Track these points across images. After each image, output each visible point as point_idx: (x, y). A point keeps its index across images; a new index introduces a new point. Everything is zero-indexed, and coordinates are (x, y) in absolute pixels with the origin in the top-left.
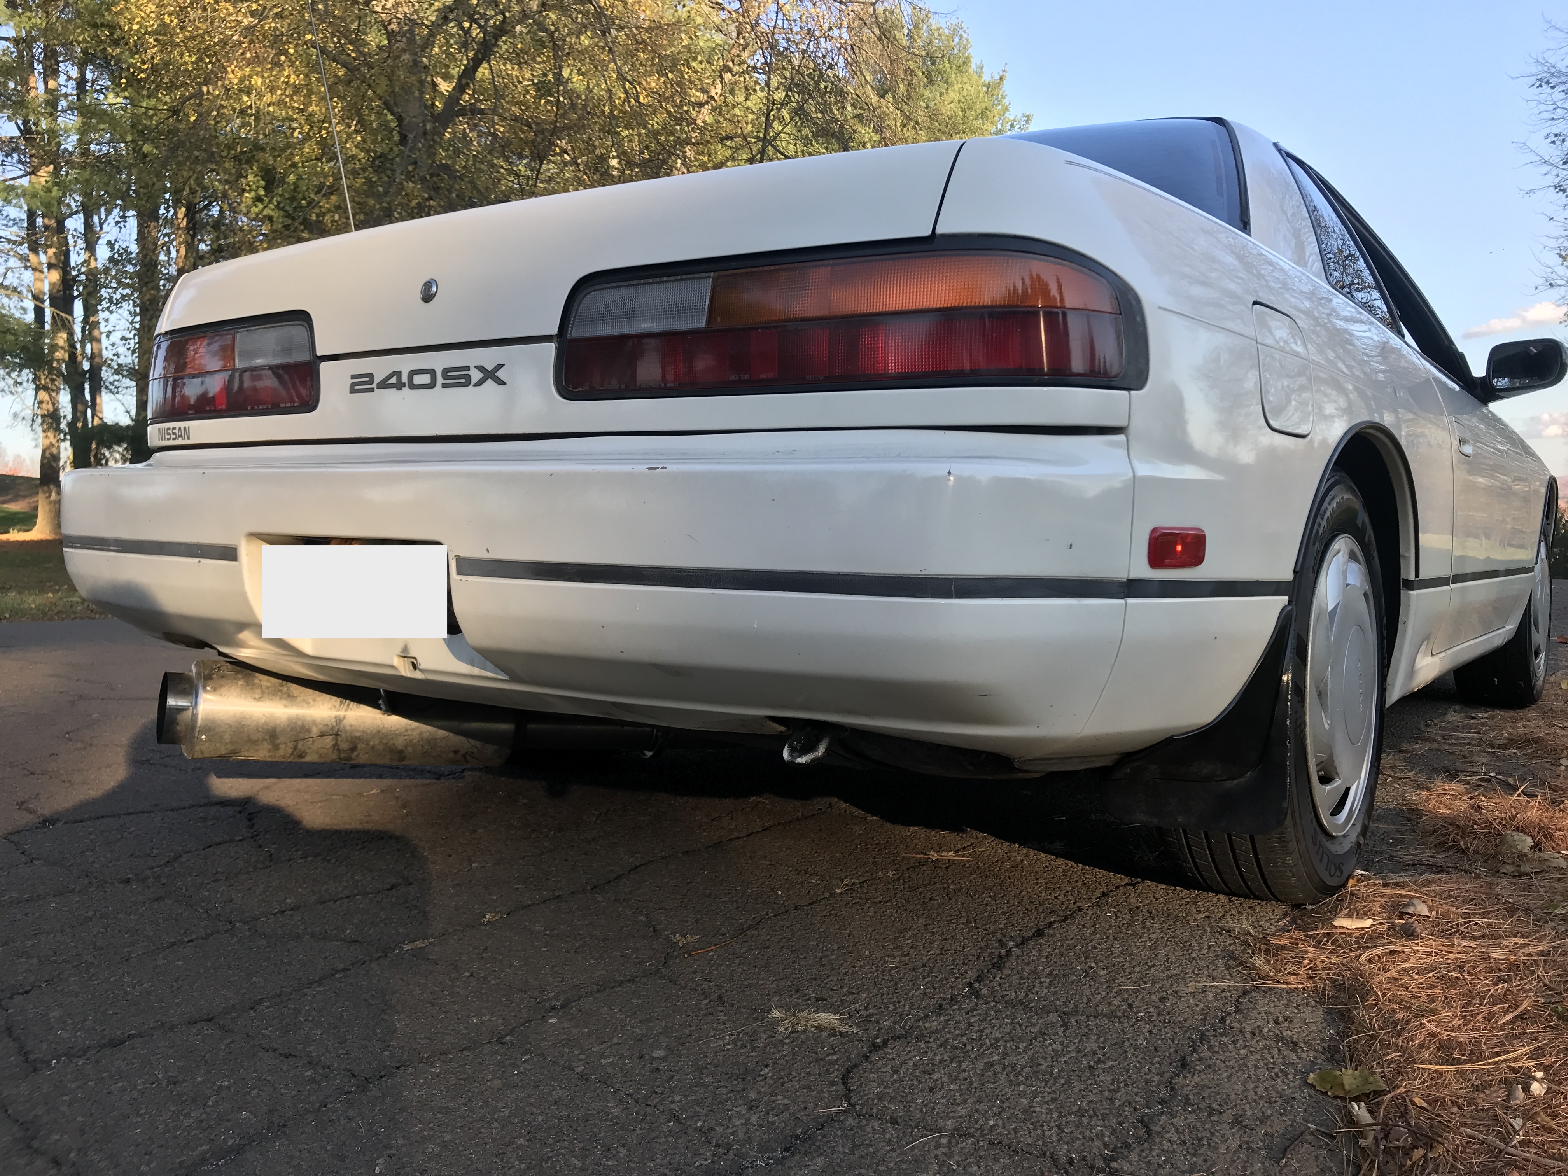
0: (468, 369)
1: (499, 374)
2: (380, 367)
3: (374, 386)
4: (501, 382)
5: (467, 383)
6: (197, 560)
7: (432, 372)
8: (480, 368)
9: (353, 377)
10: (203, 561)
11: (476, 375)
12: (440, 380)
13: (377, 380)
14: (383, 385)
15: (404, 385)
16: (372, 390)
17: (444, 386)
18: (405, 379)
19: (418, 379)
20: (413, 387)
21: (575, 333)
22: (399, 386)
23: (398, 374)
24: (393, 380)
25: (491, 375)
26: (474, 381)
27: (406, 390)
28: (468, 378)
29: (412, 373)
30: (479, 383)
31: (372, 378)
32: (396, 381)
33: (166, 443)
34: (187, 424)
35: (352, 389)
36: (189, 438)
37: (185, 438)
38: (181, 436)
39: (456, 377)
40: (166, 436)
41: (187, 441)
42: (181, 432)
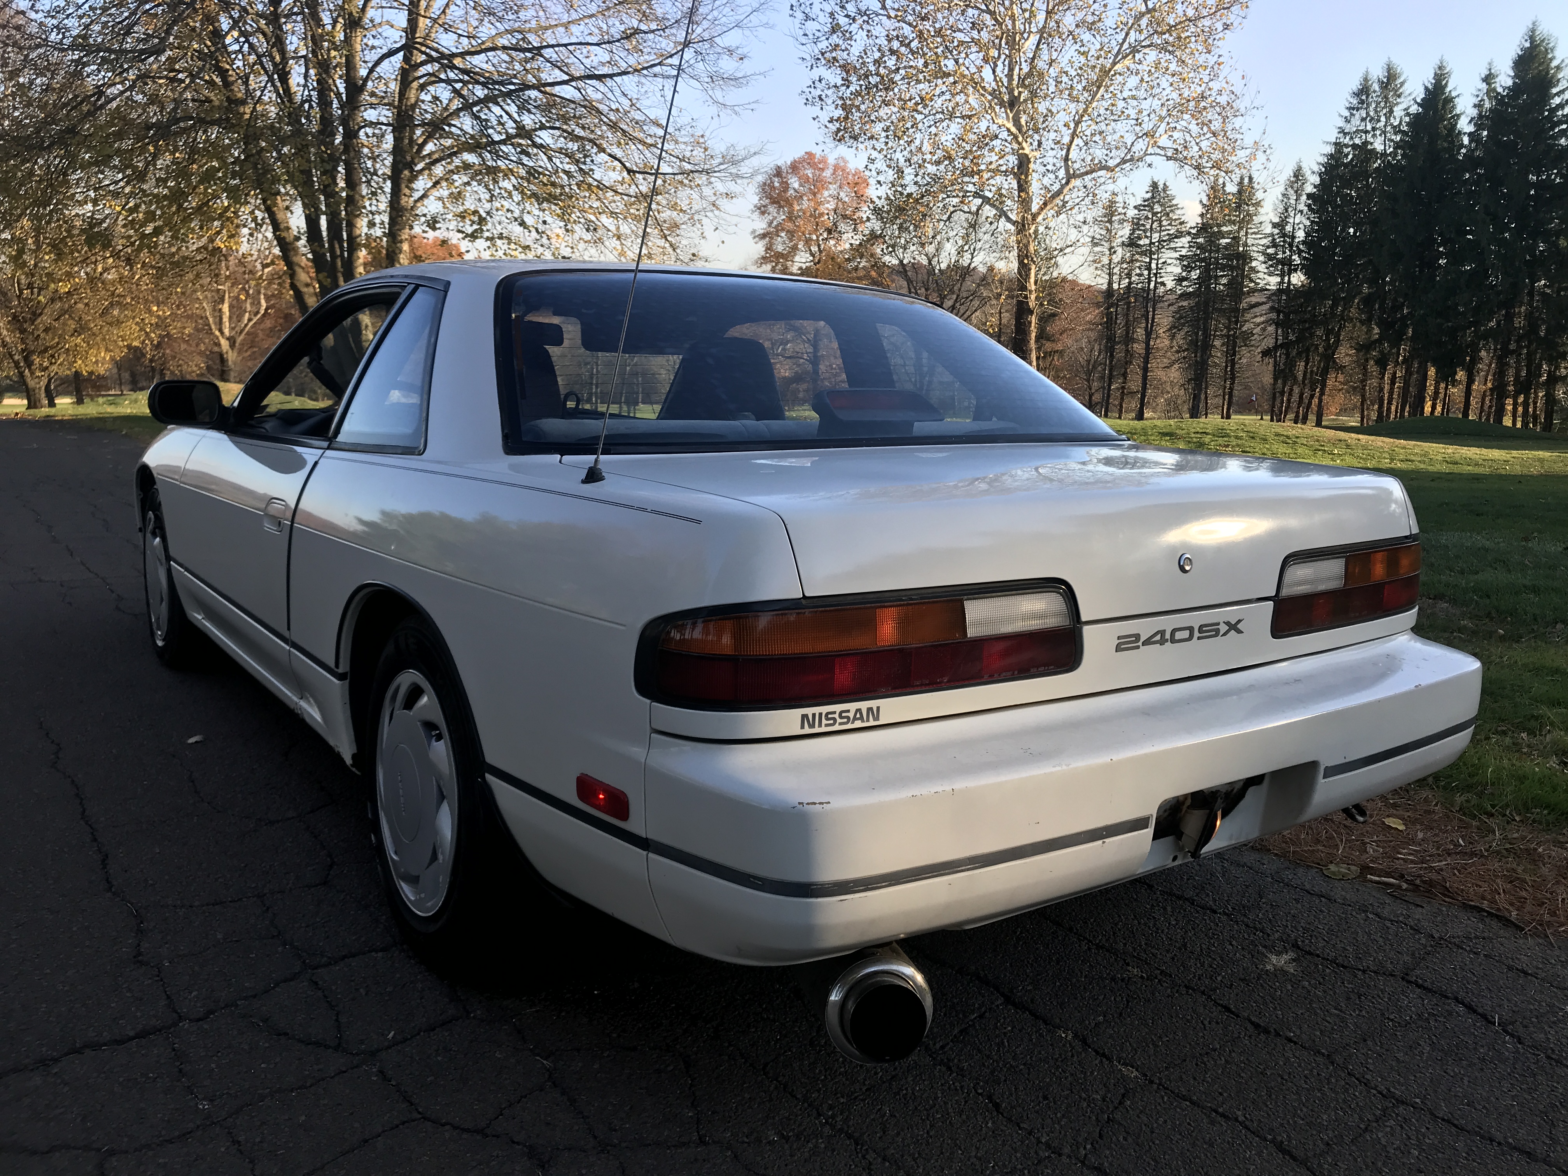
0: (1218, 624)
1: (1239, 626)
2: (1145, 628)
3: (1140, 643)
4: (1239, 632)
5: (1216, 635)
7: (1191, 629)
8: (1227, 623)
9: (1119, 638)
10: (1106, 840)
11: (1223, 628)
12: (1196, 634)
13: (1142, 640)
14: (1147, 642)
15: (1167, 641)
16: (1138, 647)
17: (1199, 638)
18: (1168, 636)
19: (1179, 635)
20: (1173, 640)
21: (1285, 592)
22: (1162, 642)
23: (1162, 633)
24: (1158, 638)
25: (1233, 627)
26: (1221, 634)
27: (1167, 644)
28: (1217, 632)
29: (1174, 632)
30: (1225, 634)
31: (1137, 637)
32: (1160, 638)
33: (824, 729)
34: (873, 704)
35: (1118, 649)
36: (876, 718)
37: (868, 720)
38: (861, 718)
39: (1209, 631)
40: (824, 722)
41: (872, 723)
42: (861, 714)
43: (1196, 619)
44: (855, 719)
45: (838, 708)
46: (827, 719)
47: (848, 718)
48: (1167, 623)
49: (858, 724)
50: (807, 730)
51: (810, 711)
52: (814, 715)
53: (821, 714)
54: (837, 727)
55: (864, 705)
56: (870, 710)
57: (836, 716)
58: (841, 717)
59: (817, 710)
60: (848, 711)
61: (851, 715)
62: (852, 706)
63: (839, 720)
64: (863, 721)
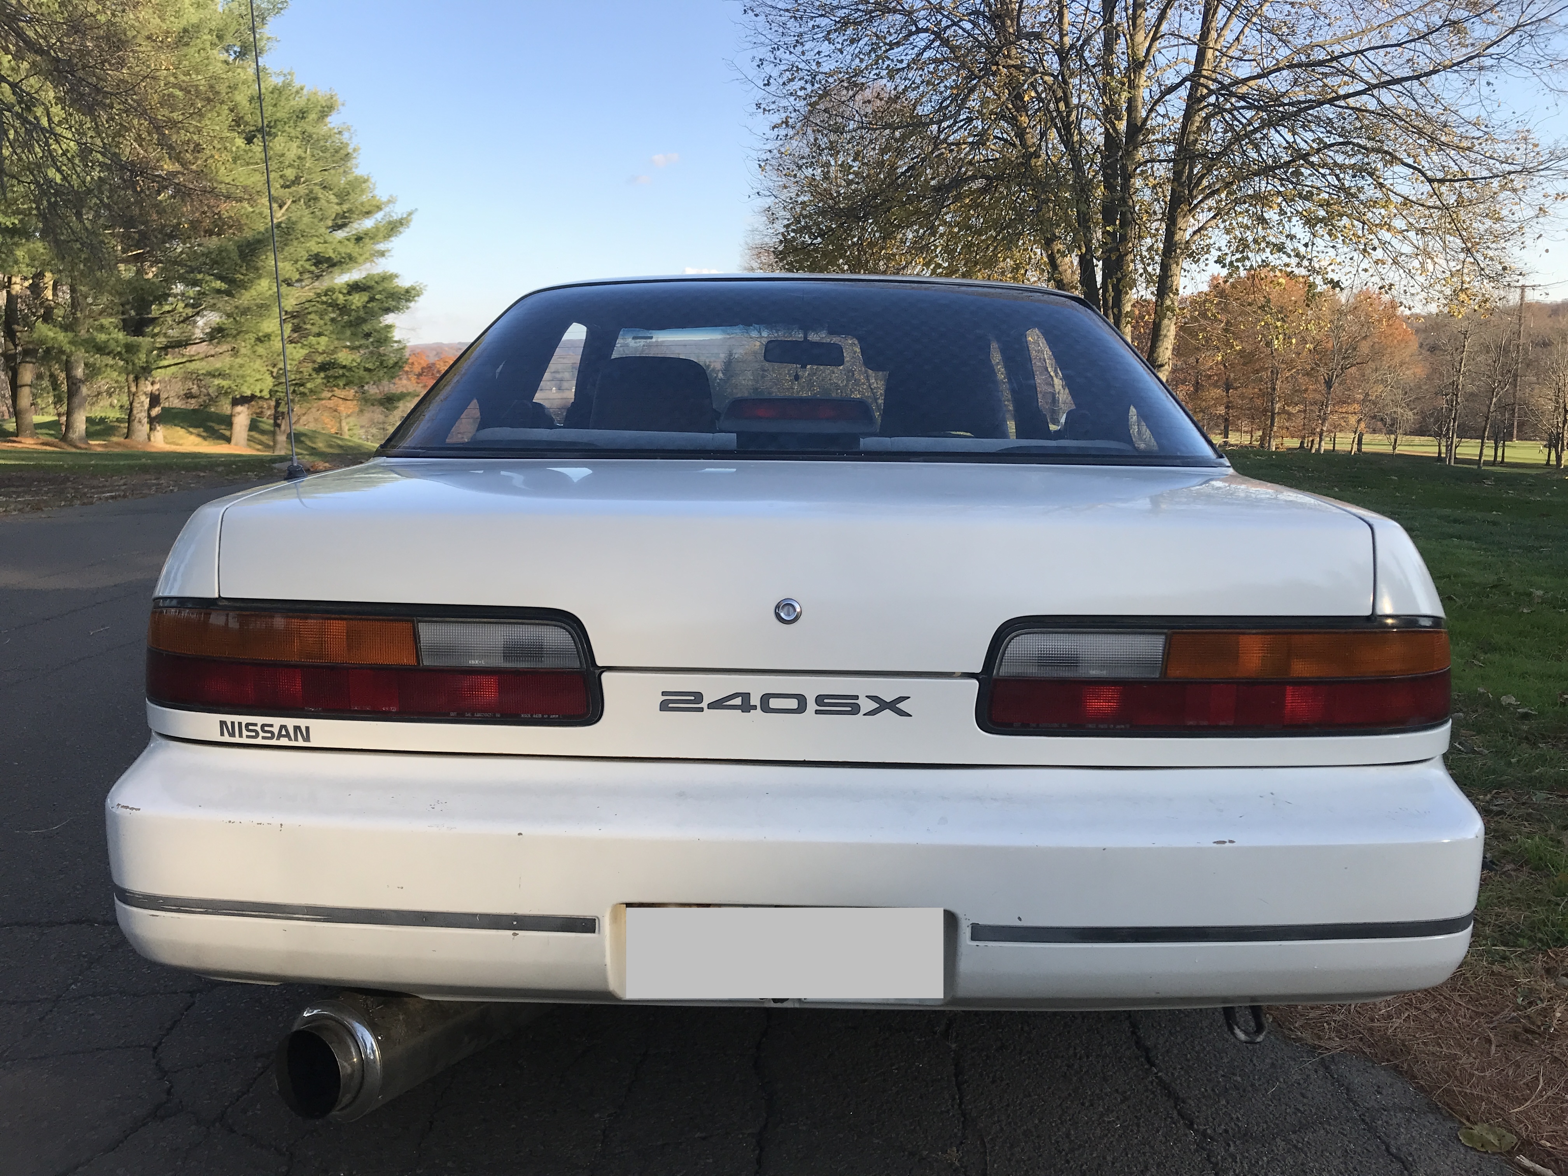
0: (855, 697)
1: (901, 706)
3: (703, 705)
4: (903, 713)
5: (854, 712)
6: (511, 932)
7: (799, 698)
8: (874, 698)
9: (664, 693)
10: (521, 933)
11: (867, 705)
12: (812, 706)
13: (708, 701)
14: (718, 705)
15: (753, 707)
16: (701, 710)
17: (817, 712)
18: (755, 702)
19: (777, 703)
20: (767, 709)
21: (1004, 670)
22: (746, 707)
23: (746, 696)
24: (738, 701)
25: (889, 706)
26: (863, 711)
27: (756, 712)
28: (855, 707)
29: (767, 697)
30: (872, 713)
31: (698, 697)
32: (741, 703)
33: (244, 740)
34: (303, 723)
35: (664, 706)
36: (307, 739)
37: (296, 739)
38: (288, 735)
39: (837, 705)
40: (245, 733)
41: (301, 743)
42: (287, 731)
43: (811, 687)
44: (280, 736)
45: (260, 720)
46: (248, 730)
47: (272, 733)
48: (756, 687)
49: (284, 742)
50: (227, 738)
51: (229, 718)
52: (233, 723)
53: (240, 724)
54: (259, 741)
56: (298, 728)
57: (258, 728)
58: (263, 730)
59: (237, 718)
60: (271, 726)
61: (276, 730)
62: (277, 722)
63: (261, 734)
64: (290, 739)
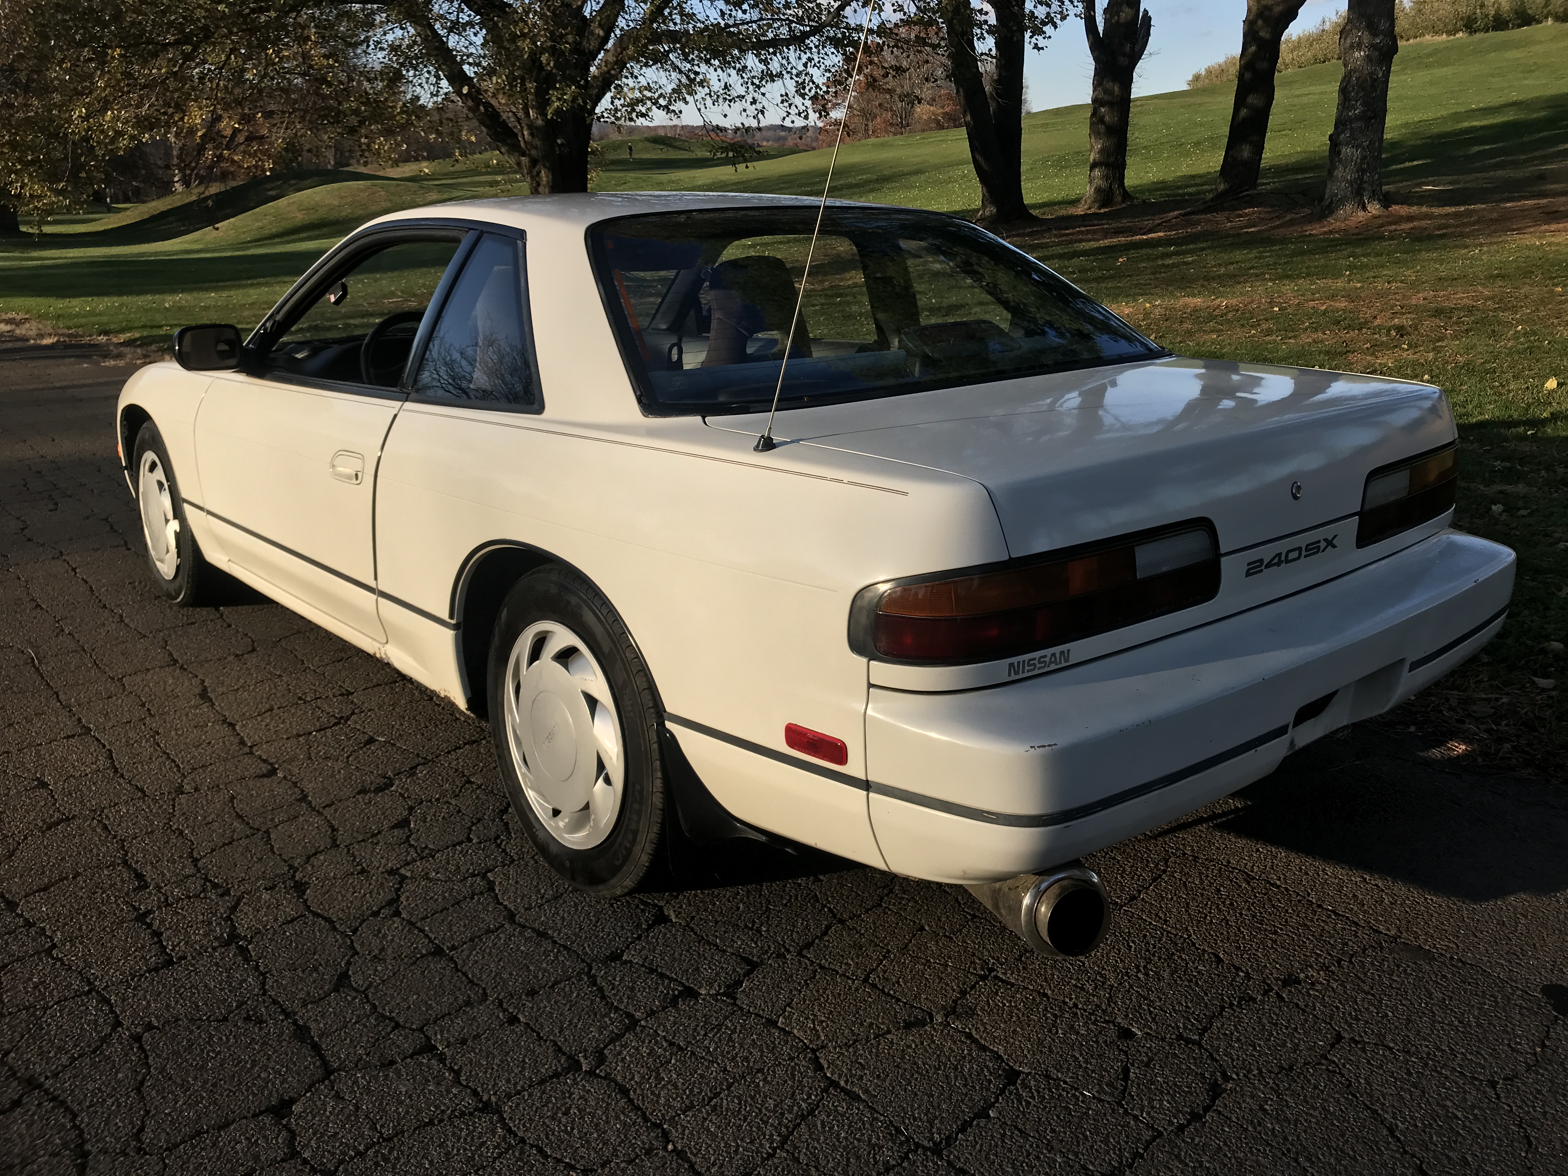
0: (1319, 542)
1: (1334, 541)
2: (1266, 553)
3: (1263, 567)
4: (1334, 546)
5: (1318, 552)
7: (1299, 549)
8: (1326, 540)
9: (1249, 564)
10: (1259, 748)
11: (1323, 544)
12: (1304, 553)
13: (1265, 563)
14: (1269, 565)
15: (1282, 562)
16: (1261, 571)
17: (1305, 556)
18: (1283, 558)
19: (1291, 556)
20: (1287, 561)
21: (1367, 507)
22: (1278, 564)
23: (1279, 555)
24: (1276, 560)
25: (1330, 543)
26: (1320, 550)
27: (1283, 565)
29: (1288, 553)
30: (1324, 550)
31: (1261, 562)
32: (1278, 560)
33: (1026, 674)
34: (1065, 647)
35: (1248, 574)
36: (1066, 660)
37: (1060, 662)
38: (1055, 661)
39: (1313, 549)
40: (1027, 668)
41: (1064, 665)
42: (1055, 658)
43: (1302, 540)
44: (1051, 662)
46: (1029, 665)
47: (1045, 662)
48: (1282, 547)
49: (1053, 667)
50: (1014, 677)
51: (1014, 660)
52: (1019, 663)
53: (1024, 662)
54: (1036, 672)
55: (1057, 649)
56: (1062, 653)
57: (1036, 662)
58: (1040, 662)
60: (1045, 656)
61: (1047, 659)
62: (1048, 652)
63: (1038, 665)
64: (1057, 664)
